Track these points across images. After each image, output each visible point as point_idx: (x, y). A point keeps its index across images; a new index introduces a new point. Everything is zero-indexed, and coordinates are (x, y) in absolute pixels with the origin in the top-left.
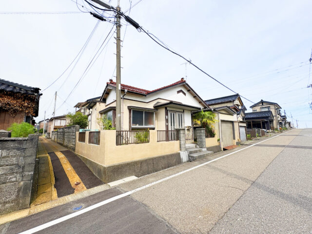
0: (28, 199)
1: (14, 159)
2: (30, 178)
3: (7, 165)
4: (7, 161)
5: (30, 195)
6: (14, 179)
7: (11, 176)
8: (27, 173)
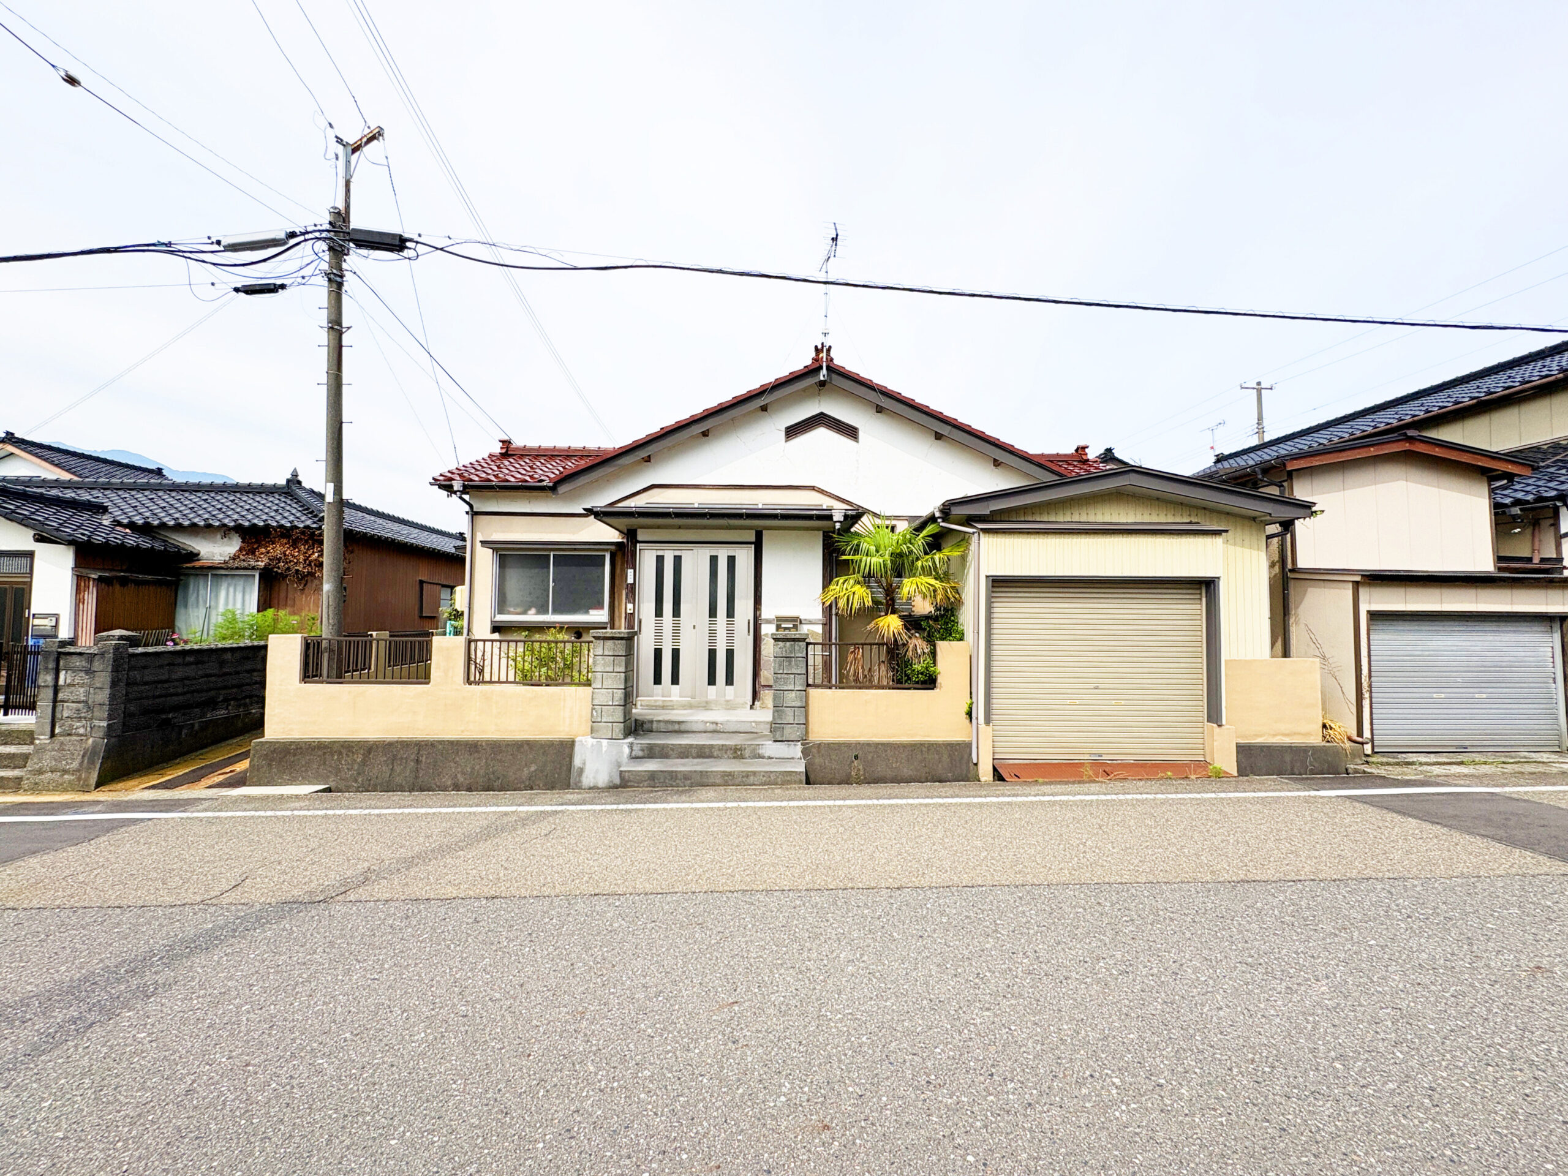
0: (94, 776)
1: (82, 690)
2: (101, 734)
3: (73, 702)
4: (72, 693)
5: (98, 766)
6: (82, 731)
7: (78, 724)
8: (96, 723)
